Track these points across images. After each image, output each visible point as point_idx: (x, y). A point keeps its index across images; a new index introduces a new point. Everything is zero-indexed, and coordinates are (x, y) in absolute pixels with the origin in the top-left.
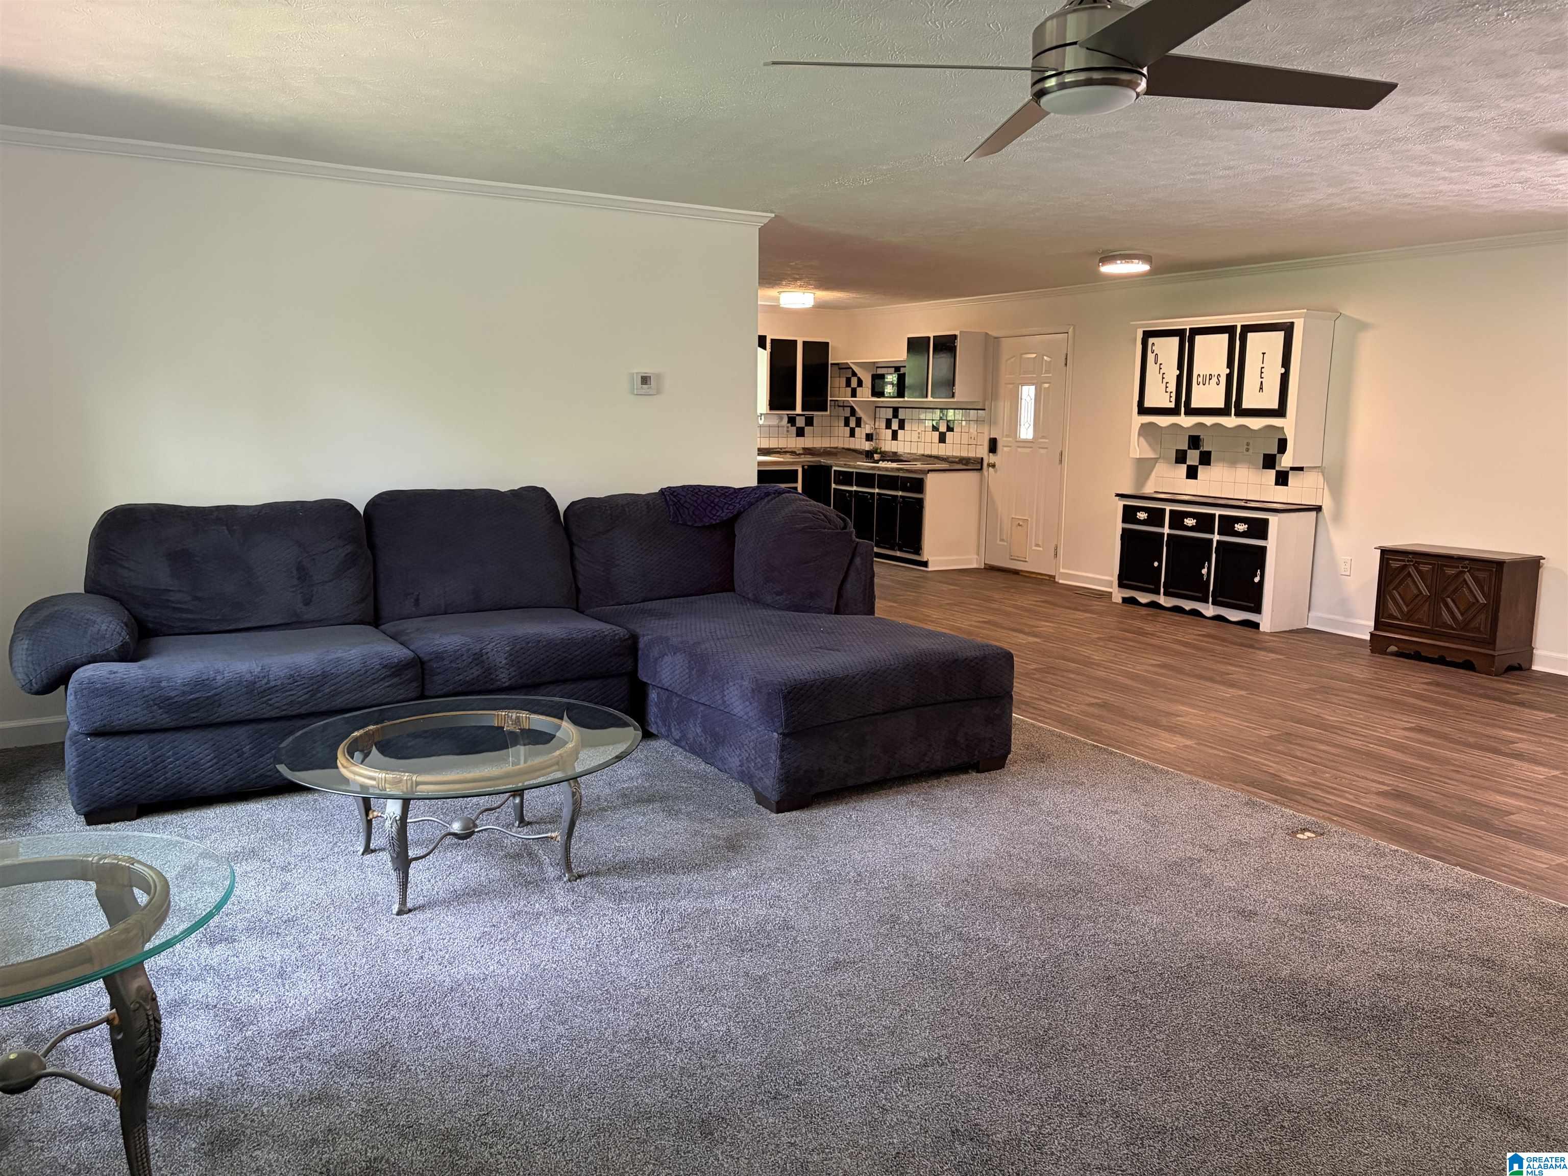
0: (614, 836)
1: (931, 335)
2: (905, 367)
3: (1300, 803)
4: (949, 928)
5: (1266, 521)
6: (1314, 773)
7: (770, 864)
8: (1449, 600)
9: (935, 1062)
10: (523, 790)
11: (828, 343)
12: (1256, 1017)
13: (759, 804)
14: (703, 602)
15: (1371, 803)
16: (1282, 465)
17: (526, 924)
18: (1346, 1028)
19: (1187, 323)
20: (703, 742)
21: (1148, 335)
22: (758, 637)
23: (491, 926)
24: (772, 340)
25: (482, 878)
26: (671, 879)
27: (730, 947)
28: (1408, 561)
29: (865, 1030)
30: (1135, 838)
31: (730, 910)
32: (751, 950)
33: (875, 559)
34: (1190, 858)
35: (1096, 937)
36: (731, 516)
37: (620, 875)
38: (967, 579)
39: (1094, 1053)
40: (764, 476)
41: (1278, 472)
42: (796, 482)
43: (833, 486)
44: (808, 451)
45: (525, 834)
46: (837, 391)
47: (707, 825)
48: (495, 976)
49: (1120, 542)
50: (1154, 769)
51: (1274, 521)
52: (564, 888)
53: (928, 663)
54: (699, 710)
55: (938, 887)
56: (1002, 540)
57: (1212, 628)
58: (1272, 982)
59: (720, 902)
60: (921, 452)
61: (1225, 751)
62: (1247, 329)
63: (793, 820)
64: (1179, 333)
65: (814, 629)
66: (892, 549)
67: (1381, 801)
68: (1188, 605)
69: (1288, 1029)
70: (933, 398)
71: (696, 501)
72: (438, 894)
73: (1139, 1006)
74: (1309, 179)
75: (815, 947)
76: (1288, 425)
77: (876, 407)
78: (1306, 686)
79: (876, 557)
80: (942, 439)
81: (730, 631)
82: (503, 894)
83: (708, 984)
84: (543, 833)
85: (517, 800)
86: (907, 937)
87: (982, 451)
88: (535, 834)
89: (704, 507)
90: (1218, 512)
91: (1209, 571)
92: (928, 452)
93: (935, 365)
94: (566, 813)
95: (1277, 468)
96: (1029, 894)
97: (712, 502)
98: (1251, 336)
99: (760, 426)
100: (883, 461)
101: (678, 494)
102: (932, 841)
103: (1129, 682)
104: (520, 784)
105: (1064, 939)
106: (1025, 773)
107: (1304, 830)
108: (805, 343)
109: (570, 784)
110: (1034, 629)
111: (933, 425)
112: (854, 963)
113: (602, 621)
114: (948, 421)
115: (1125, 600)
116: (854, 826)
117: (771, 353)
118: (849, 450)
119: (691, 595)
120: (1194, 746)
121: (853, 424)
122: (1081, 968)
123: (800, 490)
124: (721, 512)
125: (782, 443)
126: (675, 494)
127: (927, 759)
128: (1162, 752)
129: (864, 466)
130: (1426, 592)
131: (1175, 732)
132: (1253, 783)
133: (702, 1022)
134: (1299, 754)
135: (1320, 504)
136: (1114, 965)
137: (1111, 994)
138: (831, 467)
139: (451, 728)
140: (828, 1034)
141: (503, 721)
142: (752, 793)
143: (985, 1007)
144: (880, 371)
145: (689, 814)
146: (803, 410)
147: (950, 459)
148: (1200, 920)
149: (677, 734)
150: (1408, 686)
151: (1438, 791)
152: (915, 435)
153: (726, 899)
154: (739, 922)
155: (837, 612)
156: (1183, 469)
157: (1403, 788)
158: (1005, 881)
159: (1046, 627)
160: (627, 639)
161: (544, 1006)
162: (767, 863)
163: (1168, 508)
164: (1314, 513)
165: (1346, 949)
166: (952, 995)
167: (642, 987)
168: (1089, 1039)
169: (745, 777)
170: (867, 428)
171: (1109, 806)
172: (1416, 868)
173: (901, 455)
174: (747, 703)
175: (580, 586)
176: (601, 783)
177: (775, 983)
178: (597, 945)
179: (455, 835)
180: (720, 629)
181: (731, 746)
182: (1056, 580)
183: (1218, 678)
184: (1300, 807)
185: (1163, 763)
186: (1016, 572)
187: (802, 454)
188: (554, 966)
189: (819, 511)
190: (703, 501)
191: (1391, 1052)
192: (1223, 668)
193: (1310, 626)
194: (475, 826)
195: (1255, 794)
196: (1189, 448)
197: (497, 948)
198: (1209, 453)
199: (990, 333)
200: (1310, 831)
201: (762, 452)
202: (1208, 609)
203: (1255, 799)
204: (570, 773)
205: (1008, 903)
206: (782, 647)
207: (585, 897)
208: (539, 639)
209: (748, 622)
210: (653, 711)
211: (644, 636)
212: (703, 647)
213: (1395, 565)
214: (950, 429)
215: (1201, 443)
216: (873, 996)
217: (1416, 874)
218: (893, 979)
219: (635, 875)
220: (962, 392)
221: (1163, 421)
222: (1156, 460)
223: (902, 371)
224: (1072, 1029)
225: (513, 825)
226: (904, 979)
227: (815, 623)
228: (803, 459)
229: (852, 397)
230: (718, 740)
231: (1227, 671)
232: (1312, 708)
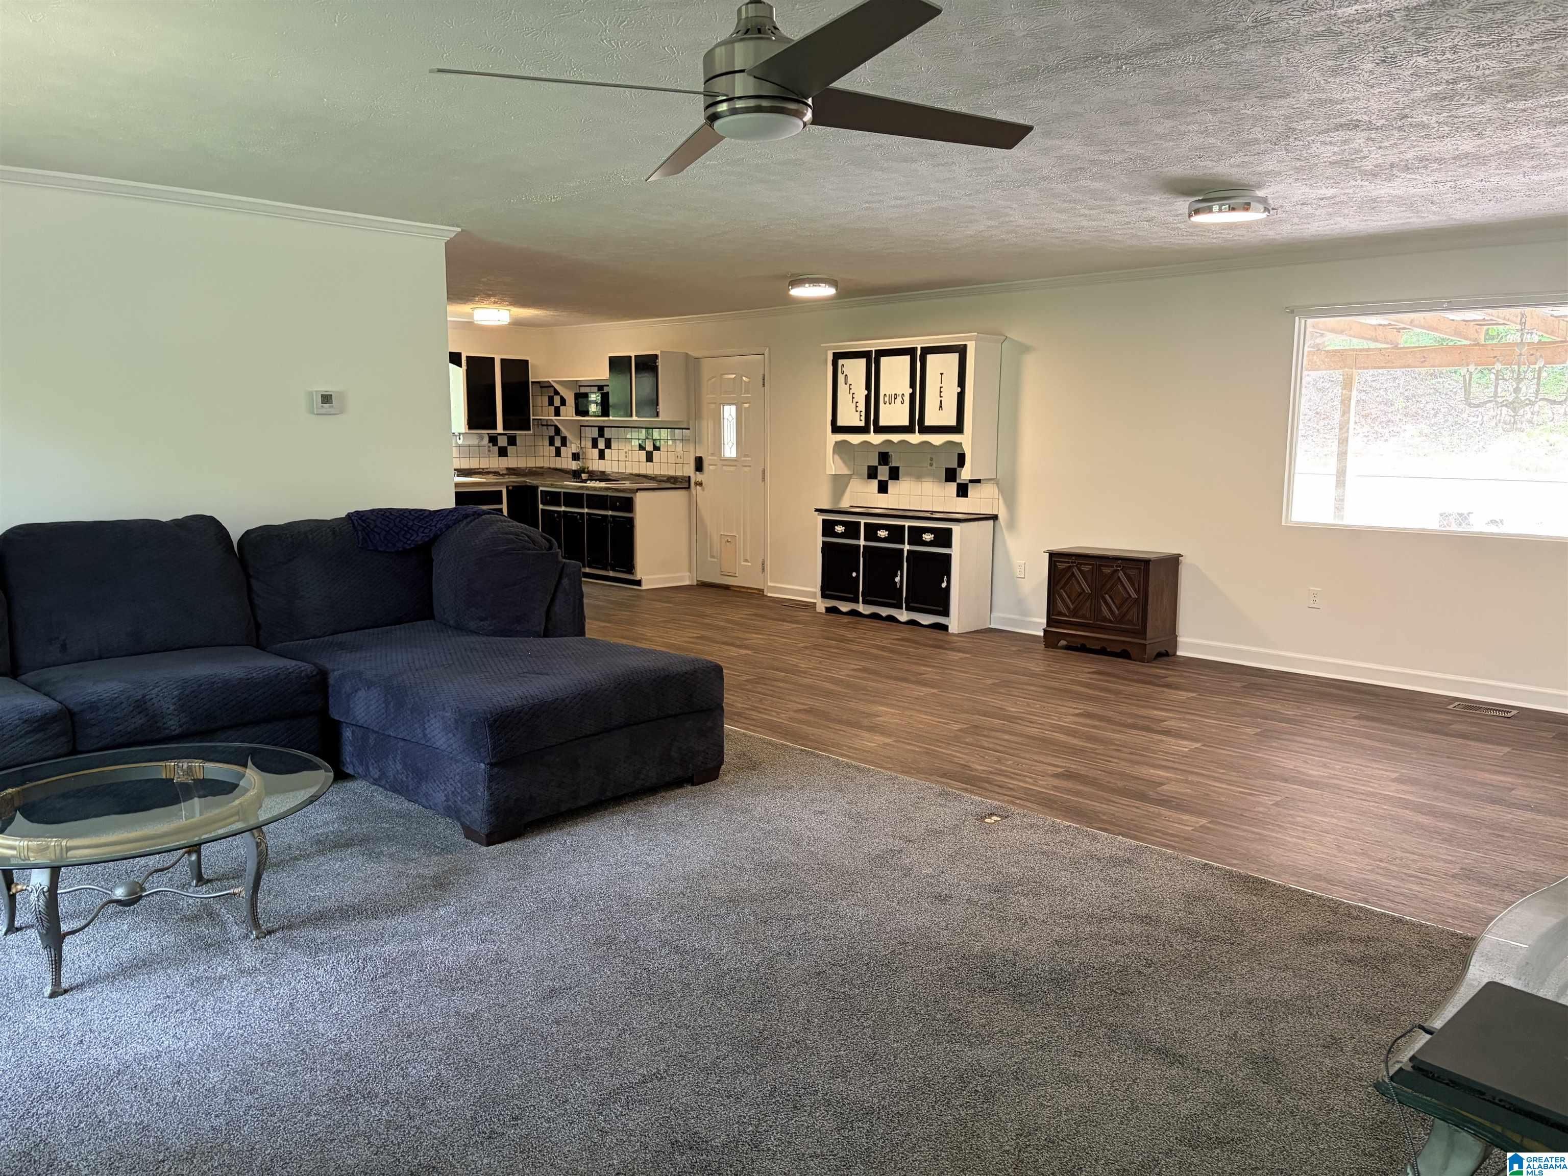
0: (308, 886)
1: (633, 354)
2: (608, 386)
3: (988, 790)
4: (665, 943)
5: (949, 531)
6: (999, 760)
7: (481, 899)
8: (1107, 596)
9: (654, 1077)
10: (200, 845)
11: (527, 362)
12: (952, 993)
13: (468, 838)
14: (399, 632)
15: (1048, 785)
16: (962, 478)
17: (206, 991)
18: (1029, 993)
19: (873, 345)
20: (405, 779)
21: (837, 356)
22: (461, 666)
23: (165, 998)
24: (467, 357)
25: (153, 946)
26: (374, 924)
27: (440, 987)
28: (1072, 562)
29: (583, 1055)
30: (841, 835)
31: (438, 950)
32: (462, 988)
33: (583, 579)
34: (891, 850)
35: (807, 935)
36: (427, 539)
37: (316, 926)
38: (682, 596)
39: (807, 1048)
40: (462, 497)
41: (959, 485)
42: (501, 503)
43: (541, 506)
44: (511, 471)
45: (205, 892)
46: (540, 410)
47: (412, 865)
48: (170, 1051)
49: (821, 554)
50: (857, 768)
51: (956, 529)
52: (251, 947)
53: (639, 681)
54: (399, 745)
55: (654, 903)
56: (712, 557)
57: (906, 633)
58: (966, 959)
59: (427, 943)
60: (629, 471)
61: (920, 747)
62: (927, 351)
63: (504, 851)
64: (866, 355)
65: (521, 654)
66: (605, 569)
67: (1056, 782)
68: (884, 612)
69: (980, 1000)
70: (638, 417)
71: (387, 525)
72: (99, 969)
73: (847, 997)
74: (970, 211)
75: (530, 977)
76: (965, 440)
77: (581, 426)
78: (990, 682)
79: (584, 577)
80: (649, 458)
81: (430, 661)
82: (179, 961)
83: (417, 1029)
84: (226, 890)
85: (194, 857)
86: (624, 957)
87: (689, 470)
88: (216, 892)
89: (396, 531)
90: (907, 523)
91: (901, 579)
92: (635, 471)
93: (638, 385)
94: (251, 867)
95: (958, 481)
96: (743, 900)
97: (406, 525)
98: (930, 358)
99: (459, 446)
100: (591, 480)
101: (368, 518)
102: (649, 859)
103: (832, 687)
104: (196, 839)
105: (776, 940)
106: (737, 782)
107: (991, 815)
108: (502, 360)
109: (253, 835)
110: (745, 642)
111: (640, 444)
112: (570, 988)
113: (285, 657)
114: (654, 440)
115: (830, 610)
116: (568, 851)
117: (467, 370)
118: (556, 469)
119: (387, 625)
120: (894, 743)
121: (558, 443)
122: (793, 967)
123: (505, 512)
124: (415, 536)
125: (484, 463)
126: (364, 518)
127: (642, 776)
128: (864, 751)
129: (571, 485)
130: (1088, 590)
131: (876, 732)
132: (945, 774)
133: (410, 1069)
134: (986, 744)
135: (996, 513)
136: (824, 960)
137: (822, 989)
138: (537, 487)
139: (113, 784)
140: (546, 1064)
141: (172, 773)
142: (460, 827)
143: (702, 1016)
144: (583, 390)
145: (391, 856)
146: (504, 429)
147: (658, 478)
148: (902, 908)
149: (375, 773)
150: (1077, 676)
151: (1103, 769)
152: (622, 453)
153: (434, 939)
154: (449, 960)
155: (546, 634)
156: (875, 484)
157: (1075, 769)
158: (719, 889)
159: (756, 639)
160: (315, 676)
161: (230, 1077)
162: (478, 898)
163: (863, 521)
164: (991, 522)
165: (1029, 920)
166: (669, 1009)
167: (343, 1042)
168: (802, 1034)
169: (452, 812)
170: (573, 448)
171: (817, 807)
172: (1086, 840)
173: (609, 475)
174: (450, 735)
175: (260, 621)
176: (292, 831)
177: (489, 1019)
178: (291, 1004)
179: (118, 902)
180: (419, 659)
181: (435, 781)
182: (765, 594)
183: (913, 679)
184: (987, 794)
185: (866, 762)
186: (727, 588)
187: (505, 475)
188: (241, 1032)
189: (522, 533)
190: (395, 525)
191: (1067, 1009)
192: (916, 668)
193: (993, 626)
194: (144, 890)
195: (948, 785)
196: (880, 464)
197: (173, 1020)
198: (898, 468)
199: (690, 353)
200: (996, 815)
201: (461, 472)
202: (902, 614)
203: (948, 789)
204: (252, 822)
205: (723, 911)
206: (487, 674)
207: (276, 953)
208: (213, 680)
209: (449, 650)
210: (348, 750)
211: (334, 670)
212: (400, 679)
213: (1061, 566)
214: (656, 448)
215: (890, 460)
216: (590, 1020)
217: (1086, 845)
218: (611, 1000)
219: (333, 924)
220: (666, 411)
221: (855, 439)
222: (850, 476)
223: (606, 390)
224: (786, 1027)
225: (190, 885)
226: (621, 999)
227: (522, 647)
228: (507, 479)
229: (555, 416)
230: (421, 776)
231: (919, 672)
232: (995, 701)
